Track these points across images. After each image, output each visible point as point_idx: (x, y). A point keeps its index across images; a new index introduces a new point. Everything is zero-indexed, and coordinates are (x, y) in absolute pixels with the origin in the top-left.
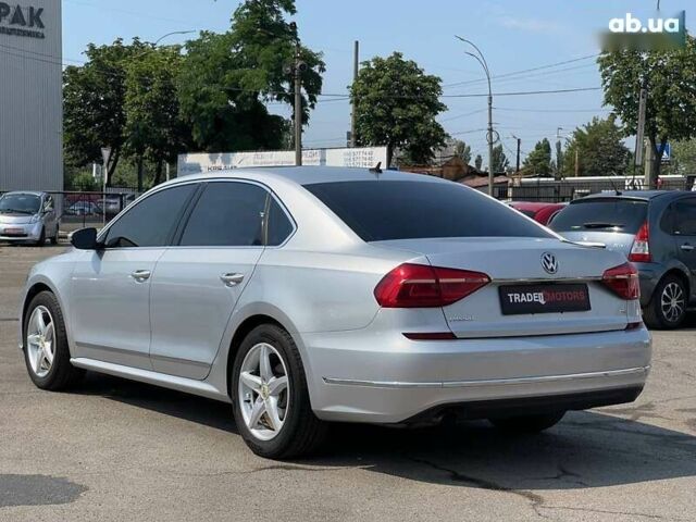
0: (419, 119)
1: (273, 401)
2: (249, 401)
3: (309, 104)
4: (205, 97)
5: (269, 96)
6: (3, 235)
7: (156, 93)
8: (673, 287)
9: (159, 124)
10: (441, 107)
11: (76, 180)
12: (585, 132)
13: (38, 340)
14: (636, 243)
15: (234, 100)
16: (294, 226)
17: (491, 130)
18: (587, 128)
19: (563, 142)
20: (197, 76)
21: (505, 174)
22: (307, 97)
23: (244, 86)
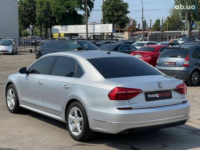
0: (122, 16)
1: (78, 124)
2: (71, 123)
3: (90, 11)
4: (59, 9)
5: (78, 9)
6: (1, 52)
7: (45, 8)
8: (196, 74)
9: (46, 17)
10: (128, 12)
11: (23, 32)
12: (170, 17)
13: (10, 98)
14: (185, 61)
15: (68, 10)
16: (84, 72)
17: (143, 18)
18: (171, 16)
19: (164, 20)
20: (57, 3)
21: (147, 30)
22: (89, 9)
23: (71, 6)
